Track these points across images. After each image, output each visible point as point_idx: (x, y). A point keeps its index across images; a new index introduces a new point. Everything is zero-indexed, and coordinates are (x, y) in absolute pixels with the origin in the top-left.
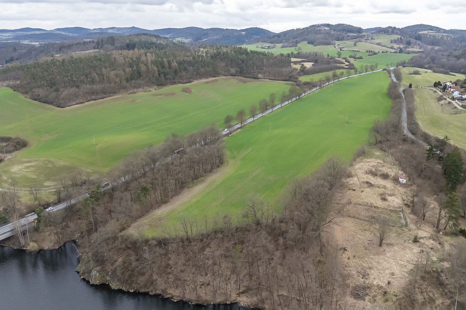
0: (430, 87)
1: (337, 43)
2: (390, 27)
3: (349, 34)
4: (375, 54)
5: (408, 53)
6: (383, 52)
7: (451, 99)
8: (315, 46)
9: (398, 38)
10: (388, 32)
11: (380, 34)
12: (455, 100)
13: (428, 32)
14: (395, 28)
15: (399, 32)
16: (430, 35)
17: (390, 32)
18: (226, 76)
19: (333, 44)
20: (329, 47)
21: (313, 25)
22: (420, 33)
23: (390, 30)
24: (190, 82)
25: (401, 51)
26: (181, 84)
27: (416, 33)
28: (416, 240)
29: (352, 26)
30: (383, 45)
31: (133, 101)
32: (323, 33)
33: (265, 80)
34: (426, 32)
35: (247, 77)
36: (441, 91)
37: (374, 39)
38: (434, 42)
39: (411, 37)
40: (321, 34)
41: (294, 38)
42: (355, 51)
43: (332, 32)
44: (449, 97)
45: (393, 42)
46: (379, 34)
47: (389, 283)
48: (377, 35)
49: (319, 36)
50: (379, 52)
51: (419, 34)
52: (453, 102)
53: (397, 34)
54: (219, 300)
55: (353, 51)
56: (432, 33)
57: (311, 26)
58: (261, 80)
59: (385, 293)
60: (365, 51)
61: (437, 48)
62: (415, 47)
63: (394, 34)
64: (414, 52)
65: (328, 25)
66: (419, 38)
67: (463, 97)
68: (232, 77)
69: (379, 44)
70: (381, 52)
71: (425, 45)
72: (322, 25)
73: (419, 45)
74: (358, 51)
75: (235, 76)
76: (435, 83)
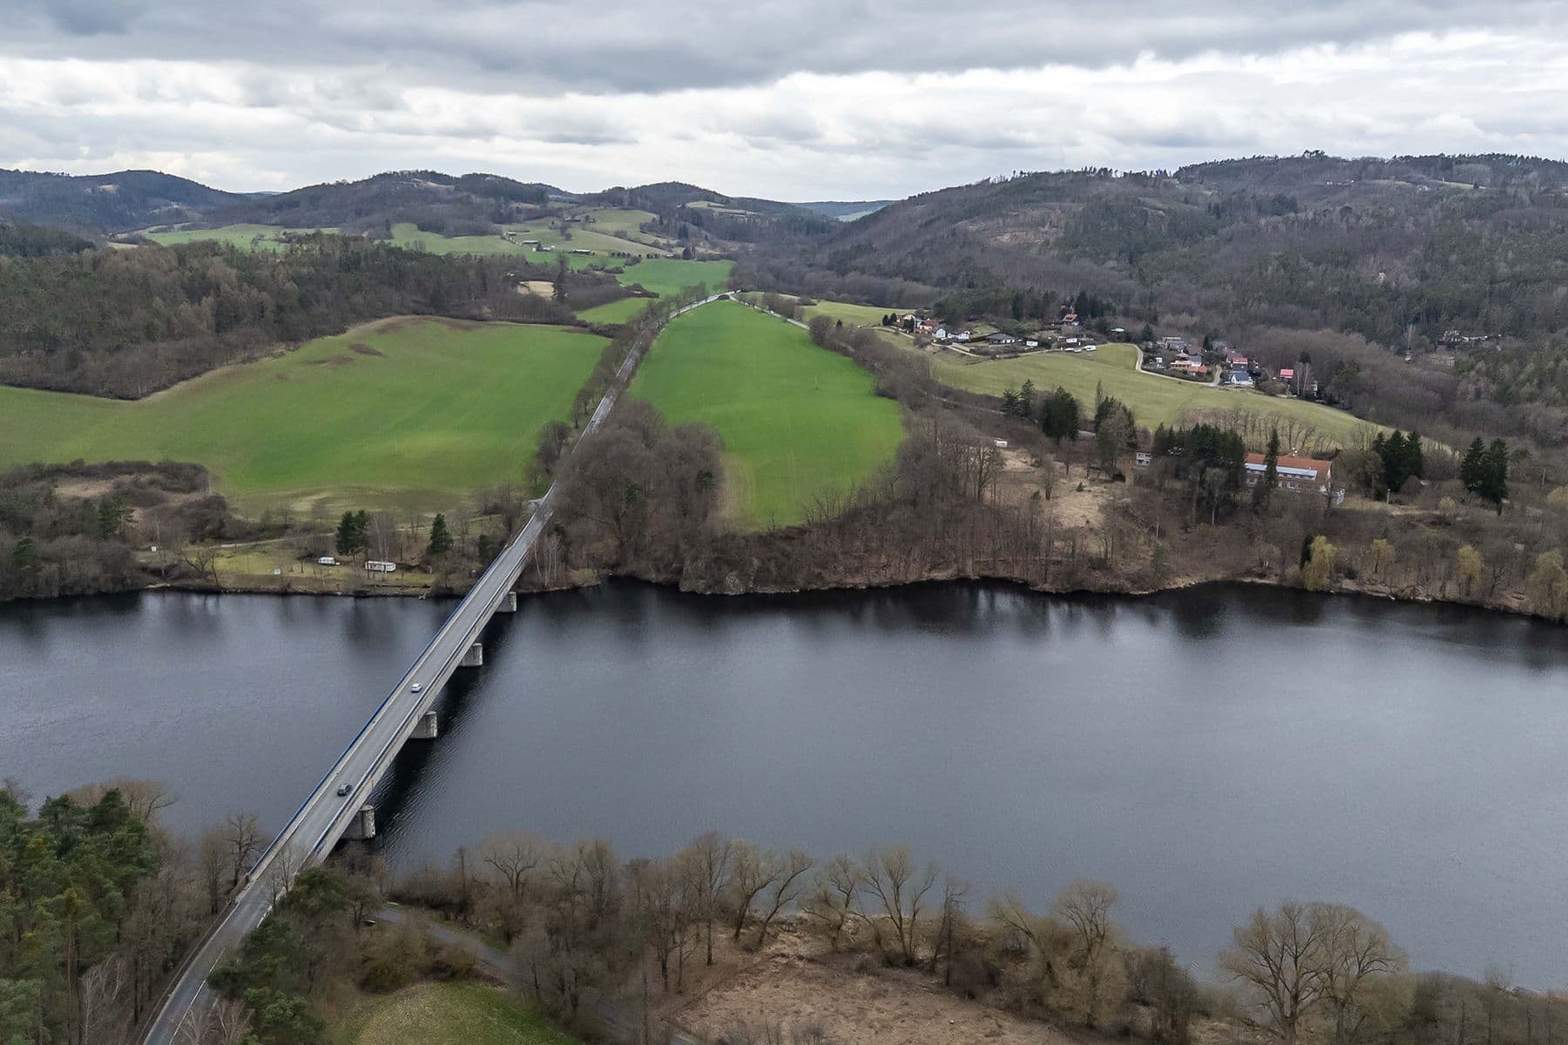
0: (875, 326)
1: (506, 229)
2: (620, 189)
3: (514, 205)
4: (637, 260)
5: (703, 258)
6: (648, 256)
7: (937, 343)
8: (449, 236)
9: (654, 220)
10: (621, 202)
11: (602, 207)
12: (951, 344)
13: (709, 206)
14: (632, 191)
15: (649, 204)
16: (721, 214)
17: (626, 203)
18: (403, 314)
19: (495, 234)
20: (487, 239)
21: (385, 174)
22: (691, 205)
23: (626, 197)
24: (344, 331)
25: (687, 255)
26: (330, 337)
27: (684, 206)
28: (1080, 489)
29: (513, 181)
30: (633, 238)
31: (281, 377)
32: (448, 202)
33: (499, 322)
34: (702, 205)
35: (456, 317)
36: (906, 332)
37: (594, 221)
38: (737, 233)
39: (681, 218)
40: (439, 201)
41: (359, 213)
42: (581, 253)
43: (476, 199)
44: (932, 341)
45: (646, 229)
46: (599, 205)
47: (1088, 522)
48: (595, 210)
49: (438, 208)
50: (640, 256)
51: (692, 209)
52: (949, 347)
53: (643, 208)
54: (912, 578)
55: (576, 252)
56: (718, 210)
57: (380, 175)
58: (491, 322)
59: (1091, 529)
60: (607, 254)
61: (751, 246)
62: (701, 244)
63: (637, 208)
64: (712, 258)
65: (434, 176)
66: (698, 218)
67: (959, 337)
68: (421, 317)
69: (620, 235)
70: (644, 255)
71: (720, 241)
72: (416, 174)
73: (706, 238)
74: (587, 253)
75: (423, 314)
76: (886, 317)
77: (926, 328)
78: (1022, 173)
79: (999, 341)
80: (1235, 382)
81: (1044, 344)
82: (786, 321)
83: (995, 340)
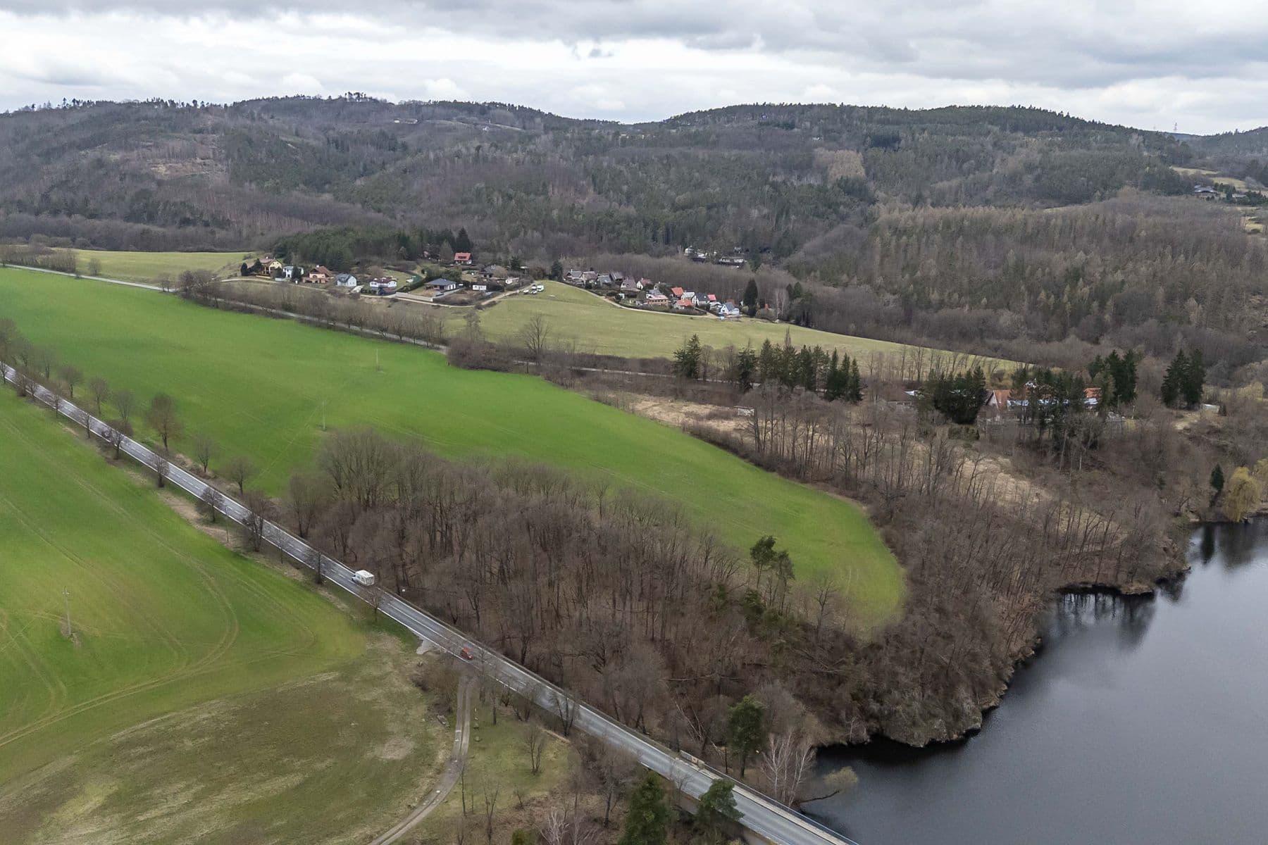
0: (230, 277)
76: (244, 266)
77: (319, 276)
78: (74, 101)
79: (442, 287)
80: (727, 311)
81: (496, 288)
82: (78, 278)
83: (436, 286)
